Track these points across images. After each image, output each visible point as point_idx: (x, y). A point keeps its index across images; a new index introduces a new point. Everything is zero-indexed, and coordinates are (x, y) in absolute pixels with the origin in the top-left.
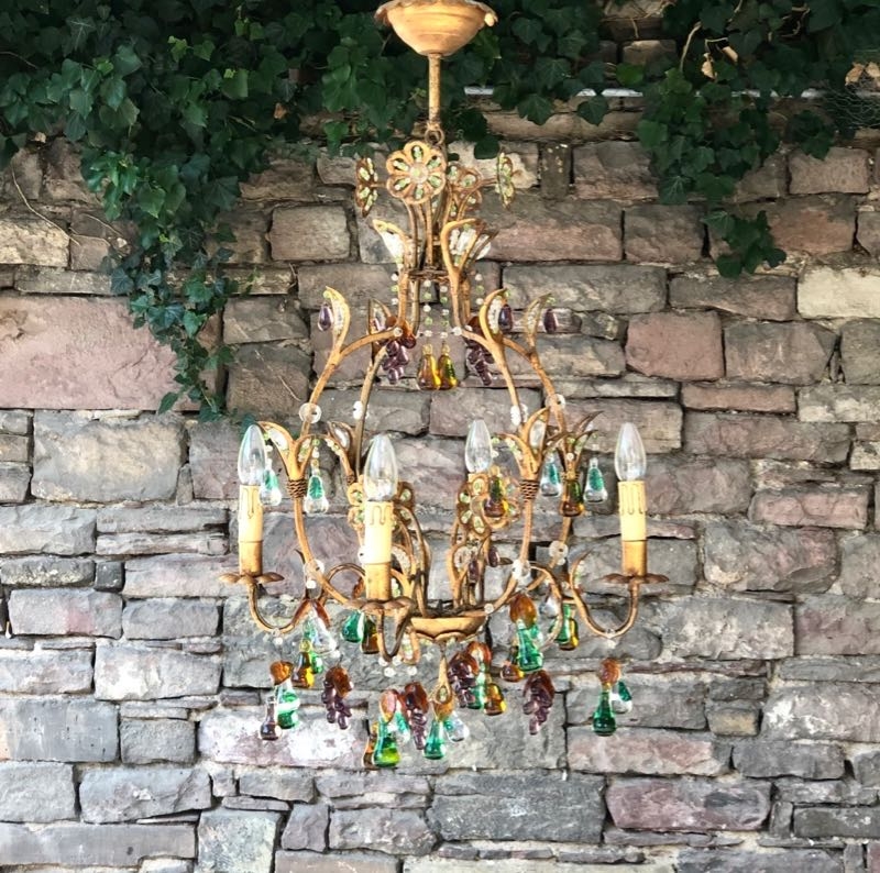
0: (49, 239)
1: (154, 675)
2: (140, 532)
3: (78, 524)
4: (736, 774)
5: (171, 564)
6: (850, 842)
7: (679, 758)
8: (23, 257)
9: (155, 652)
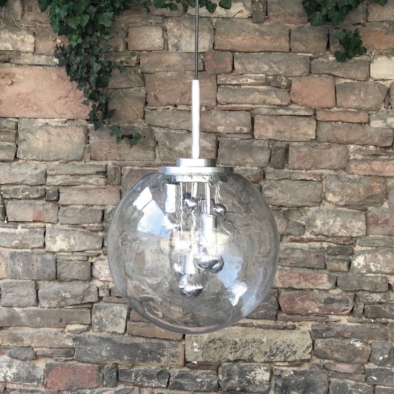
0: (26, 39)
1: (72, 241)
2: (66, 175)
3: (38, 171)
4: (338, 289)
5: (80, 190)
6: (390, 320)
7: (313, 281)
8: (13, 48)
9: (73, 230)
